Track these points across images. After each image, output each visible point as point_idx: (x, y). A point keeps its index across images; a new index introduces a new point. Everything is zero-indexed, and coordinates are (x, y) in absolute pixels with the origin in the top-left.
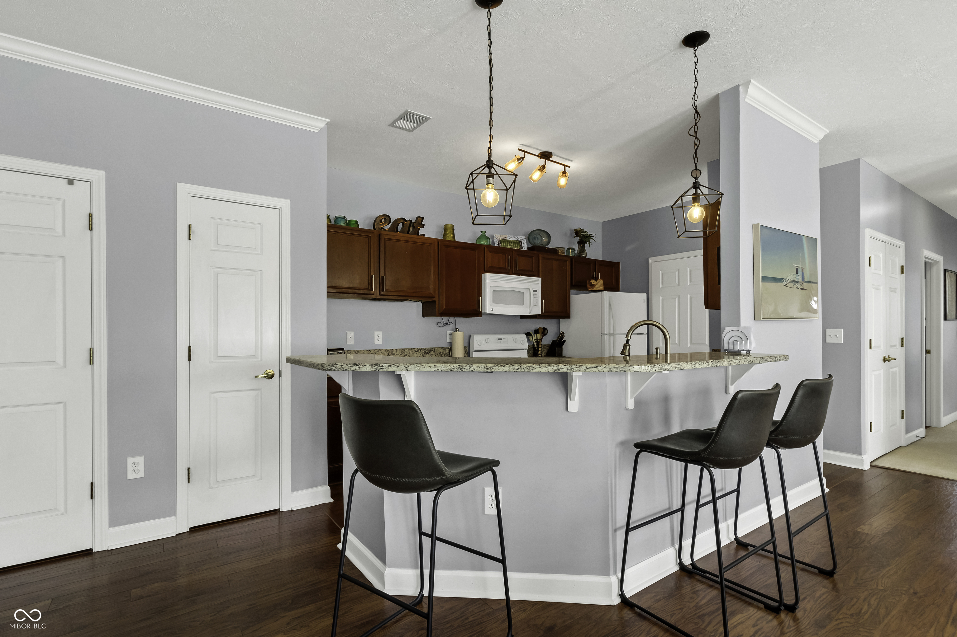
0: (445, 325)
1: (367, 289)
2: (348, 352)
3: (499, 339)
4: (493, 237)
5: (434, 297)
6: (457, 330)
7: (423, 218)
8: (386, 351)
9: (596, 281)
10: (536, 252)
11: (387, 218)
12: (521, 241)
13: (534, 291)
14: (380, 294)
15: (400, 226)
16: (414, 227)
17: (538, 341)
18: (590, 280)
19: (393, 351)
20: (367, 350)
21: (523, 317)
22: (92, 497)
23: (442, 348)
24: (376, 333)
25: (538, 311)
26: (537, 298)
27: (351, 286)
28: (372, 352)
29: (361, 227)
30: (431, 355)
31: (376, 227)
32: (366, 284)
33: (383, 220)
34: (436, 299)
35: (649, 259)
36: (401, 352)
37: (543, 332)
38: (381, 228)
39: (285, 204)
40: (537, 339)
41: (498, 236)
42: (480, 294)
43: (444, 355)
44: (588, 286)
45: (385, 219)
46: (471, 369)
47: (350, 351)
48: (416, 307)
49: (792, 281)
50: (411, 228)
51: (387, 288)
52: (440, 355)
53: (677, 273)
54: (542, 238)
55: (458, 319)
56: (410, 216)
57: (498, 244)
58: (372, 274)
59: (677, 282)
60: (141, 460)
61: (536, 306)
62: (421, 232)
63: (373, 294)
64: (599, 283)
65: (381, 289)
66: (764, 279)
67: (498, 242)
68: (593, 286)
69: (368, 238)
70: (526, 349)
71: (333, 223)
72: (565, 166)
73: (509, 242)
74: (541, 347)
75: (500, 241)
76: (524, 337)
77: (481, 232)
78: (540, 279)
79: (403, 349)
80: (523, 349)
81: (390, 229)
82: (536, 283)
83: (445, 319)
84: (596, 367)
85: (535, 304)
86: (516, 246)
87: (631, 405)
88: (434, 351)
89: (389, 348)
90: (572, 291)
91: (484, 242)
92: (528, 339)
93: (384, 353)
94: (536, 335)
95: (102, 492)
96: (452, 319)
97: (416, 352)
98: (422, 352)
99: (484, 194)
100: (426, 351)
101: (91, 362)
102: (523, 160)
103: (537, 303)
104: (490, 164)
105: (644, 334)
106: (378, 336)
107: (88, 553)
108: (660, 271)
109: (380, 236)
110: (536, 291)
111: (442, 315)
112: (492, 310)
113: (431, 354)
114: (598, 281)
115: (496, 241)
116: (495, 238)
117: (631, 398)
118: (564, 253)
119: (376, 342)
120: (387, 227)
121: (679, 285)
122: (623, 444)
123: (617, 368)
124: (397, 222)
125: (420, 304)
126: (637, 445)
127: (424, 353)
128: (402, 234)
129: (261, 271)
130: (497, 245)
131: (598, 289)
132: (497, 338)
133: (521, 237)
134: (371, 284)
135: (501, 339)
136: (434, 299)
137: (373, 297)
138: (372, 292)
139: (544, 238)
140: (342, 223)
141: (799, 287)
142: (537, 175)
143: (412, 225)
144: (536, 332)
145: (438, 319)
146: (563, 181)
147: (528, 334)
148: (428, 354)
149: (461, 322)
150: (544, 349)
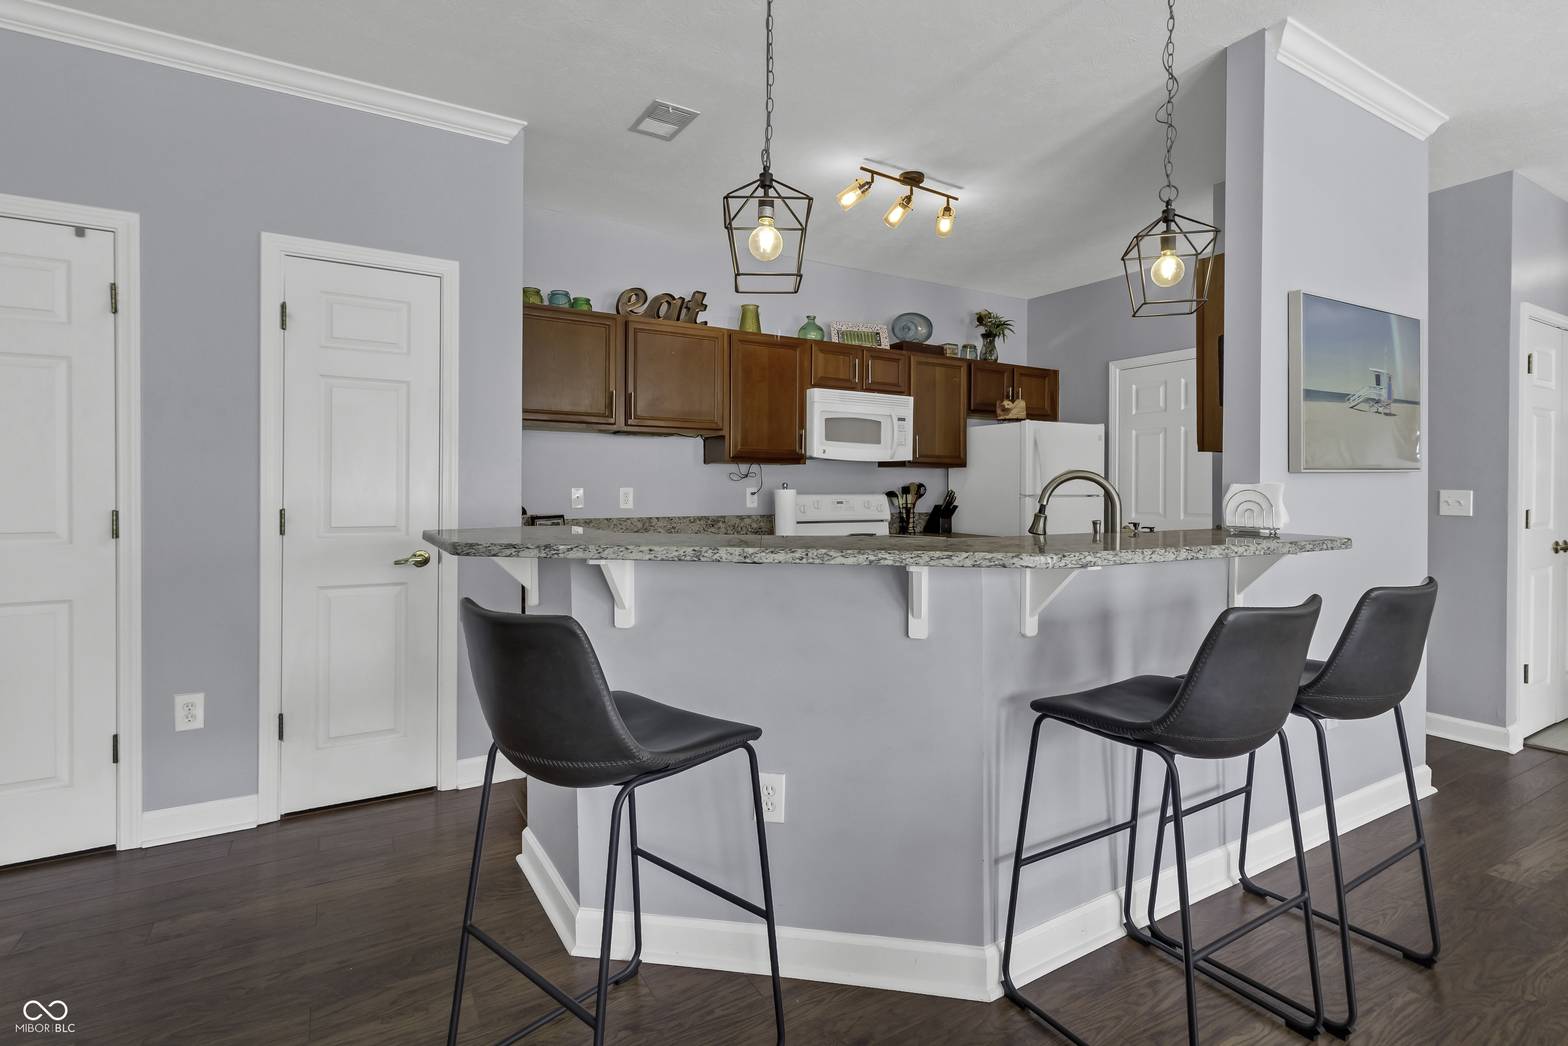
0: (743, 478)
1: (603, 416)
2: (574, 521)
3: (838, 503)
4: (829, 326)
5: (721, 430)
7: (705, 294)
8: (639, 521)
9: (1013, 403)
10: (904, 352)
11: (640, 293)
12: (878, 334)
13: (900, 419)
14: (626, 424)
15: (664, 307)
16: (688, 309)
17: (909, 506)
18: (1002, 401)
19: (652, 521)
20: (607, 519)
21: (882, 464)
22: (116, 759)
23: (738, 516)
24: (622, 491)
25: (907, 455)
26: (905, 431)
27: (576, 409)
28: (614, 523)
29: (597, 308)
30: (718, 529)
31: (620, 309)
32: (601, 407)
33: (634, 298)
34: (725, 432)
35: (1110, 364)
37: (920, 490)
38: (630, 311)
39: (450, 269)
40: (907, 504)
41: (838, 324)
42: (803, 425)
43: (741, 529)
44: (999, 411)
45: (636, 295)
46: (716, 557)
47: (576, 519)
48: (693, 446)
49: (1367, 400)
50: (684, 311)
51: (639, 413)
52: (734, 529)
53: (1162, 389)
54: (917, 328)
55: (767, 468)
56: (683, 290)
57: (837, 338)
58: (611, 390)
59: (1162, 404)
60: (198, 699)
61: (903, 445)
62: (701, 318)
63: (614, 424)
64: (1019, 407)
65: (627, 416)
66: (1310, 395)
67: (837, 335)
68: (1006, 410)
69: (606, 328)
70: (886, 520)
71: (546, 303)
72: (948, 197)
73: (858, 336)
74: (914, 517)
75: (841, 334)
76: (884, 499)
77: (807, 317)
78: (911, 399)
79: (669, 518)
80: (882, 521)
81: (646, 314)
82: (905, 405)
83: (744, 468)
84: (949, 557)
85: (901, 442)
86: (869, 342)
87: (1031, 627)
88: (724, 522)
90: (970, 421)
91: (813, 335)
92: (892, 503)
93: (636, 524)
94: (905, 495)
95: (131, 750)
96: (755, 468)
97: (692, 522)
98: (703, 523)
99: (757, 235)
101: (116, 534)
102: (870, 187)
103: (905, 440)
104: (766, 181)
105: (1098, 496)
106: (626, 495)
107: (109, 852)
108: (1134, 386)
109: (626, 324)
110: (903, 420)
111: (739, 458)
112: (824, 452)
114: (1016, 403)
115: (834, 332)
116: (832, 329)
117: (1032, 615)
118: (956, 354)
119: (623, 506)
120: (641, 310)
121: (1166, 410)
122: (1013, 699)
123: (990, 560)
124: (657, 299)
125: (700, 441)
126: (1036, 705)
127: (707, 525)
128: (666, 322)
129: (408, 383)
130: (835, 339)
131: (1015, 417)
132: (834, 500)
133: (879, 326)
134: (610, 406)
135: (842, 503)
136: (721, 433)
137: (615, 428)
138: (612, 421)
139: (919, 328)
140: (562, 303)
141: (1381, 410)
142: (896, 215)
143: (684, 306)
144: (906, 490)
145: (732, 468)
146: (945, 225)
147: (891, 495)
148: (713, 526)
149: (772, 473)
150: (920, 521)
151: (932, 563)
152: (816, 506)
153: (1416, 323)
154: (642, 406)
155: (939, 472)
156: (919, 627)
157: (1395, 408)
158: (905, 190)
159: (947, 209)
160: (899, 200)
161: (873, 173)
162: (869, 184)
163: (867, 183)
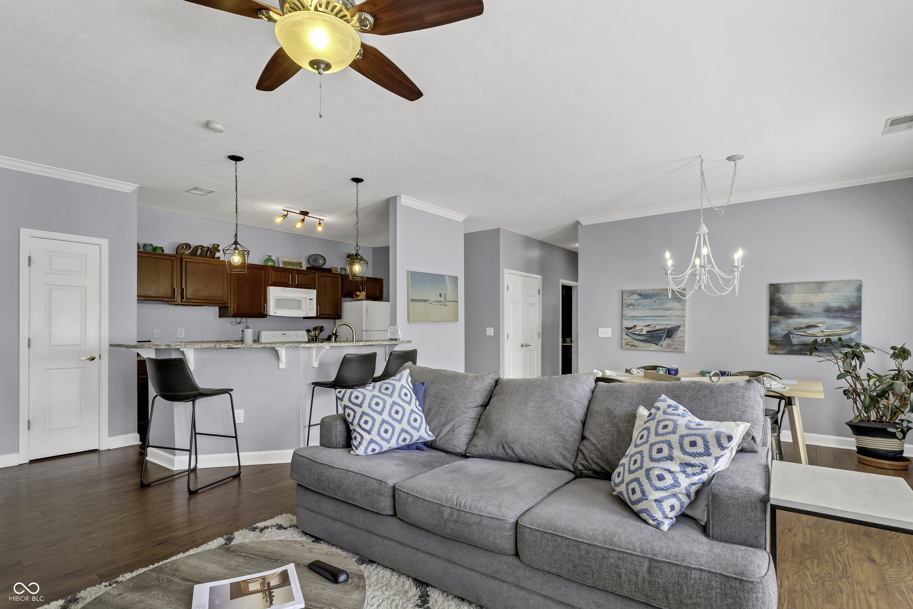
1: (171, 298)
3: (283, 334)
4: (278, 258)
5: (227, 304)
6: (247, 327)
7: (219, 245)
10: (312, 271)
11: (188, 246)
12: (301, 263)
14: (182, 301)
15: (200, 251)
16: (211, 252)
18: (356, 292)
25: (313, 313)
27: (157, 295)
29: (166, 252)
31: (178, 252)
33: (185, 247)
34: (229, 305)
37: (321, 329)
38: (183, 253)
39: (105, 242)
40: (315, 334)
42: (265, 301)
44: (355, 296)
45: (186, 246)
48: (214, 311)
49: (436, 301)
50: (209, 252)
51: (188, 297)
54: (319, 261)
55: (249, 320)
58: (174, 287)
62: (217, 255)
63: (176, 301)
64: (363, 294)
65: (182, 298)
73: (292, 264)
75: (285, 263)
76: (305, 333)
78: (315, 291)
81: (190, 254)
82: (312, 294)
83: (238, 320)
84: (284, 345)
86: (297, 266)
90: (343, 299)
91: (270, 264)
92: (308, 335)
96: (244, 320)
106: (181, 332)
109: (181, 259)
110: (312, 299)
111: (235, 316)
112: (275, 313)
114: (362, 293)
115: (281, 262)
116: (280, 260)
118: (337, 272)
120: (188, 252)
124: (196, 248)
125: (217, 308)
128: (200, 258)
129: (85, 287)
130: (281, 265)
131: (361, 299)
134: (174, 294)
135: (285, 334)
136: (227, 305)
137: (176, 303)
138: (175, 300)
139: (320, 261)
140: (149, 249)
141: (441, 304)
143: (209, 250)
144: (315, 329)
145: (233, 319)
146: (320, 229)
147: (308, 331)
149: (251, 321)
151: (279, 346)
152: (273, 336)
153: (456, 278)
154: (189, 293)
155: (332, 321)
156: (282, 365)
157: (447, 303)
158: (302, 217)
159: (320, 224)
160: (300, 220)
161: (288, 211)
162: (286, 215)
163: (285, 215)
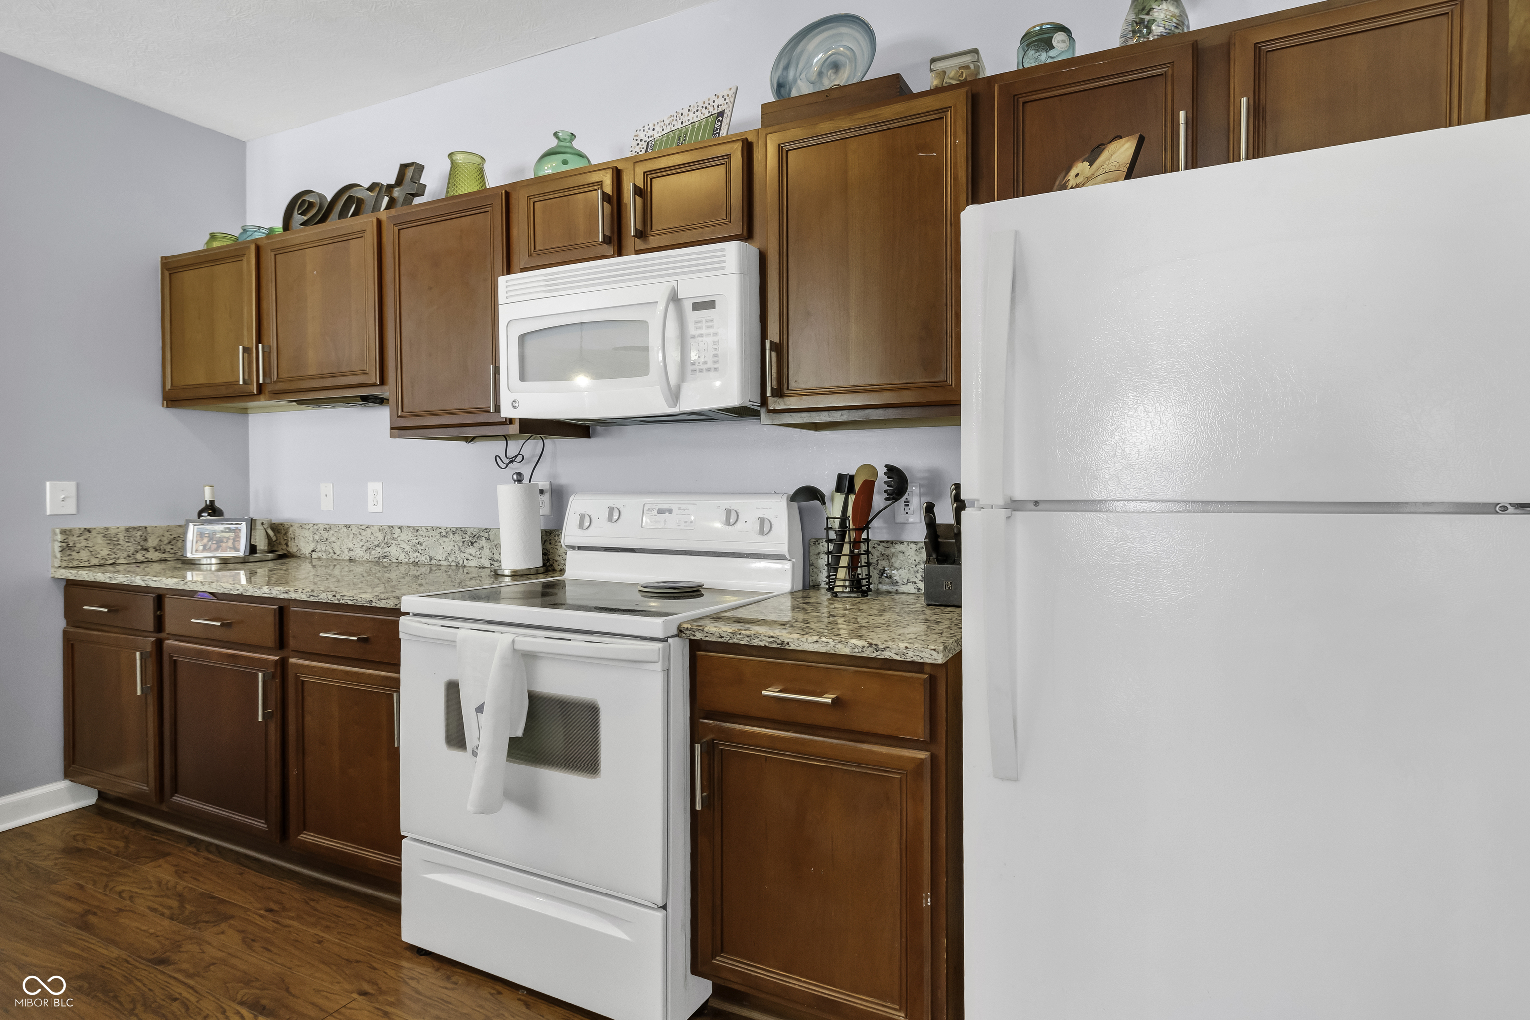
36: (410, 535)
89: (387, 522)
100: (467, 537)
113: (480, 546)
